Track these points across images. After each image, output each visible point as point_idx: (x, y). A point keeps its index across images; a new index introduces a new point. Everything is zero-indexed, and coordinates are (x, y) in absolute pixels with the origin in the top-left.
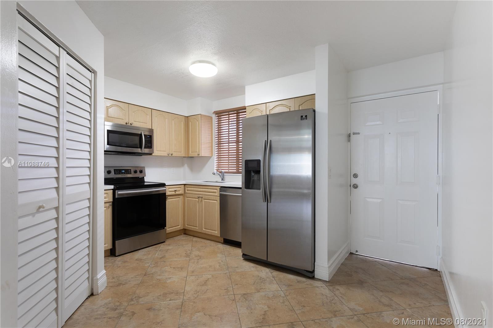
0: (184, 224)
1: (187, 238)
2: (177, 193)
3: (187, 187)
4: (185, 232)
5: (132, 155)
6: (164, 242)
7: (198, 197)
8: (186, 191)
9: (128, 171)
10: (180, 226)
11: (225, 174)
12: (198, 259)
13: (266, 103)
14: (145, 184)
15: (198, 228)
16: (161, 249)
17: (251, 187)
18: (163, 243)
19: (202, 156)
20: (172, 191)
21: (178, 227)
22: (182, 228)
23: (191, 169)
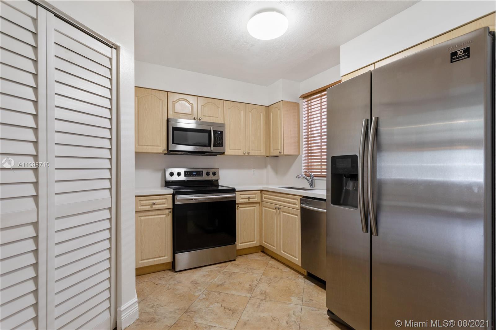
0: (261, 240)
1: (262, 259)
2: (251, 200)
3: (264, 194)
4: (263, 250)
5: (202, 154)
6: (235, 260)
7: (275, 208)
8: (263, 199)
9: (200, 173)
10: (255, 242)
11: (315, 178)
12: (262, 300)
13: (374, 63)
14: (220, 188)
15: (275, 248)
16: (225, 270)
17: (342, 202)
18: (232, 262)
19: (285, 154)
20: (245, 198)
21: (253, 242)
22: (259, 245)
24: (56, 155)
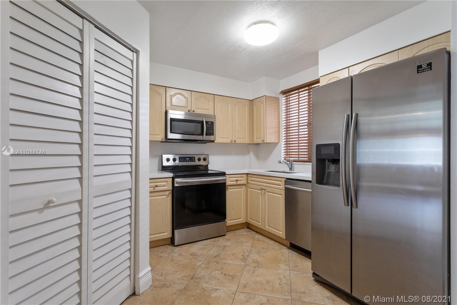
0: (247, 218)
1: (249, 234)
2: (239, 182)
3: (250, 177)
4: (248, 226)
5: (195, 142)
6: (225, 235)
7: (261, 189)
8: (249, 181)
9: (192, 159)
10: (242, 219)
11: (294, 163)
12: (255, 267)
13: (349, 67)
14: (209, 172)
15: (260, 224)
16: (218, 244)
17: (325, 182)
18: (223, 237)
19: (267, 142)
20: (234, 180)
21: (240, 220)
22: (245, 222)
23: (258, 157)
24: (95, 144)
